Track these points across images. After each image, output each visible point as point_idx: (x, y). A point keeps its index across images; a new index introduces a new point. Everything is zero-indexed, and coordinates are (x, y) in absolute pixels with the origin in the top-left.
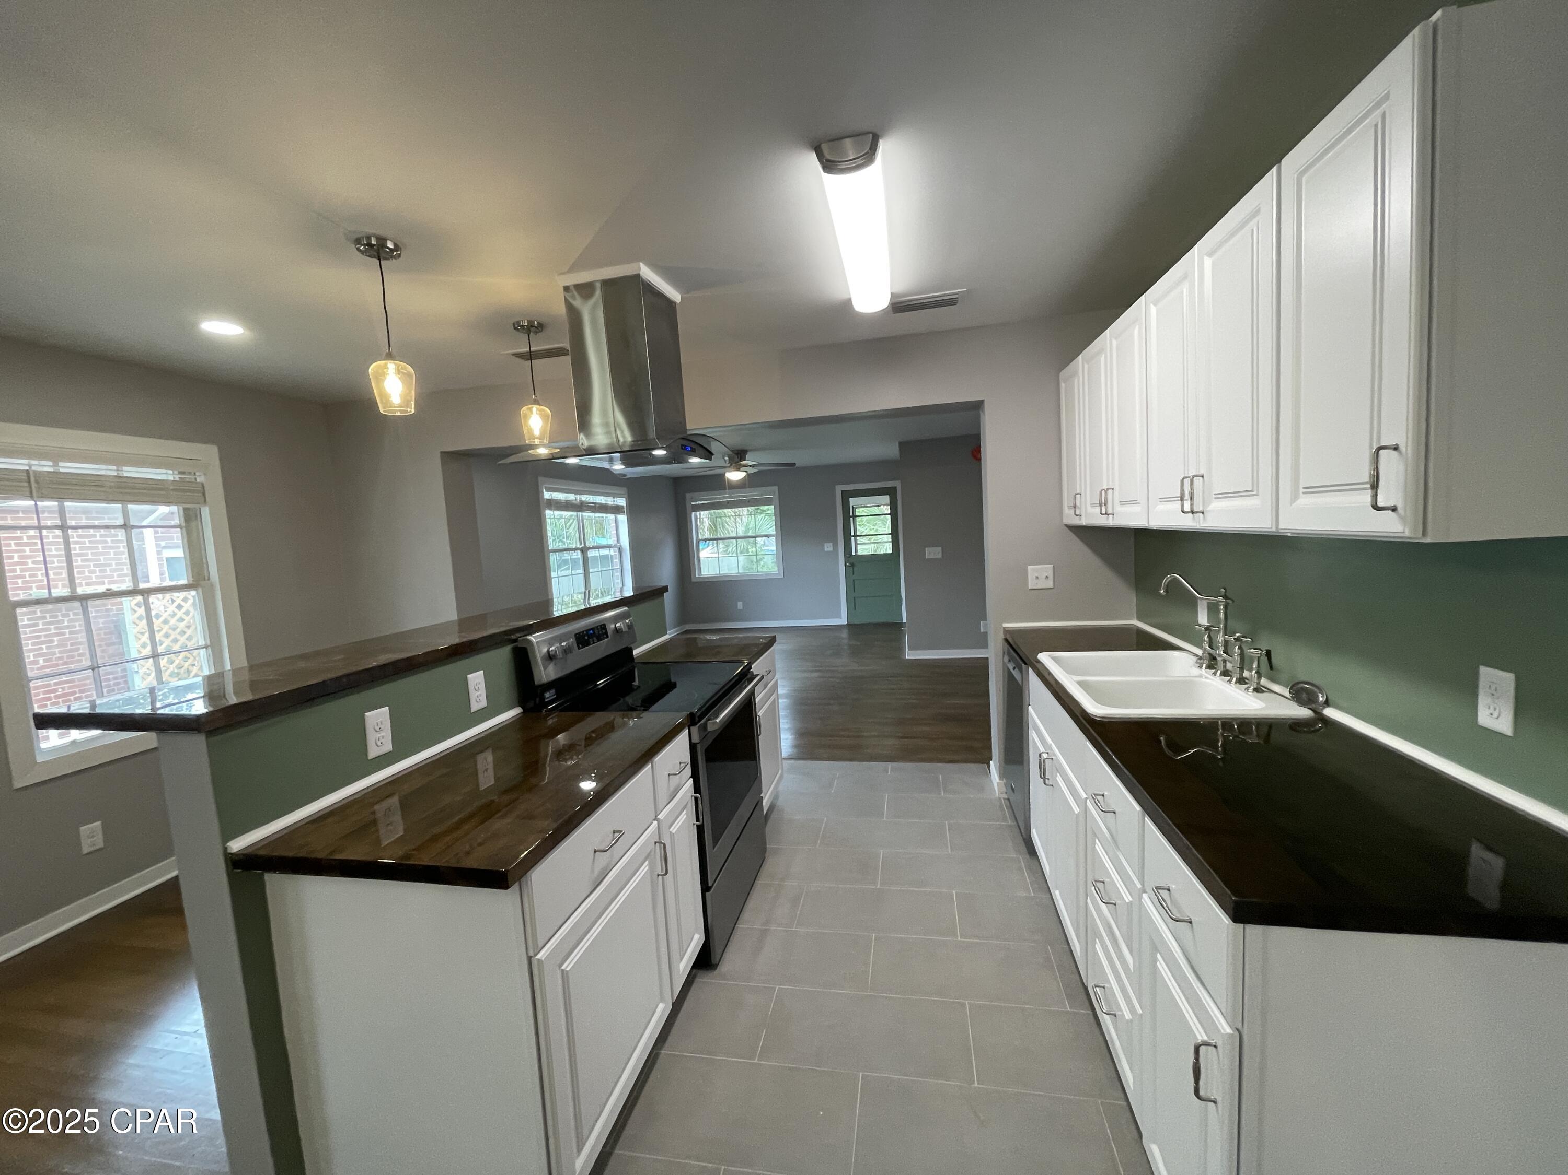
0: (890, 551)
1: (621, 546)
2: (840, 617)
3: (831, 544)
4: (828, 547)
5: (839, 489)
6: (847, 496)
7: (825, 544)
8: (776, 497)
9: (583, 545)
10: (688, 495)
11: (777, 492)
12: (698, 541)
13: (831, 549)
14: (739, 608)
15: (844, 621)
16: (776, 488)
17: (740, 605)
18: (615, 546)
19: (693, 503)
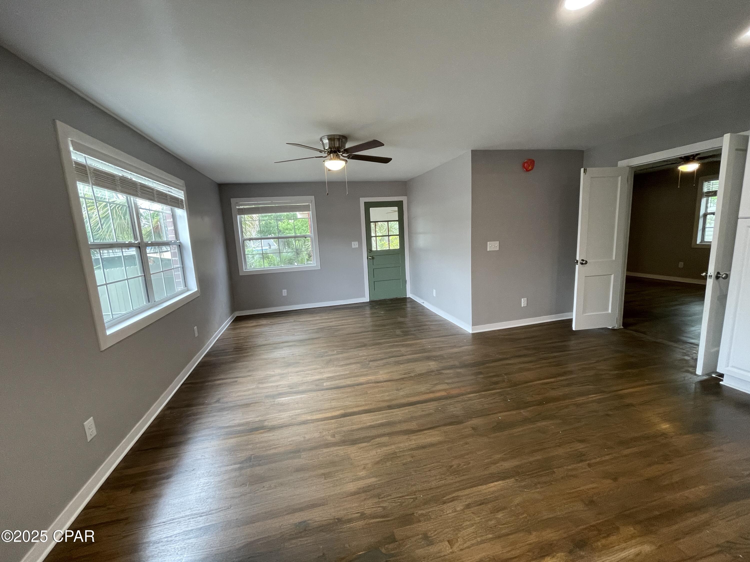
0: (398, 247)
1: (180, 243)
2: (364, 296)
3: (357, 242)
4: (355, 245)
5: (363, 200)
6: (368, 206)
7: (353, 242)
8: (312, 206)
9: (139, 240)
10: (233, 201)
11: (314, 201)
12: (244, 240)
13: (357, 246)
14: (283, 295)
15: (366, 299)
16: (313, 198)
17: (285, 292)
18: (175, 243)
19: (237, 207)
